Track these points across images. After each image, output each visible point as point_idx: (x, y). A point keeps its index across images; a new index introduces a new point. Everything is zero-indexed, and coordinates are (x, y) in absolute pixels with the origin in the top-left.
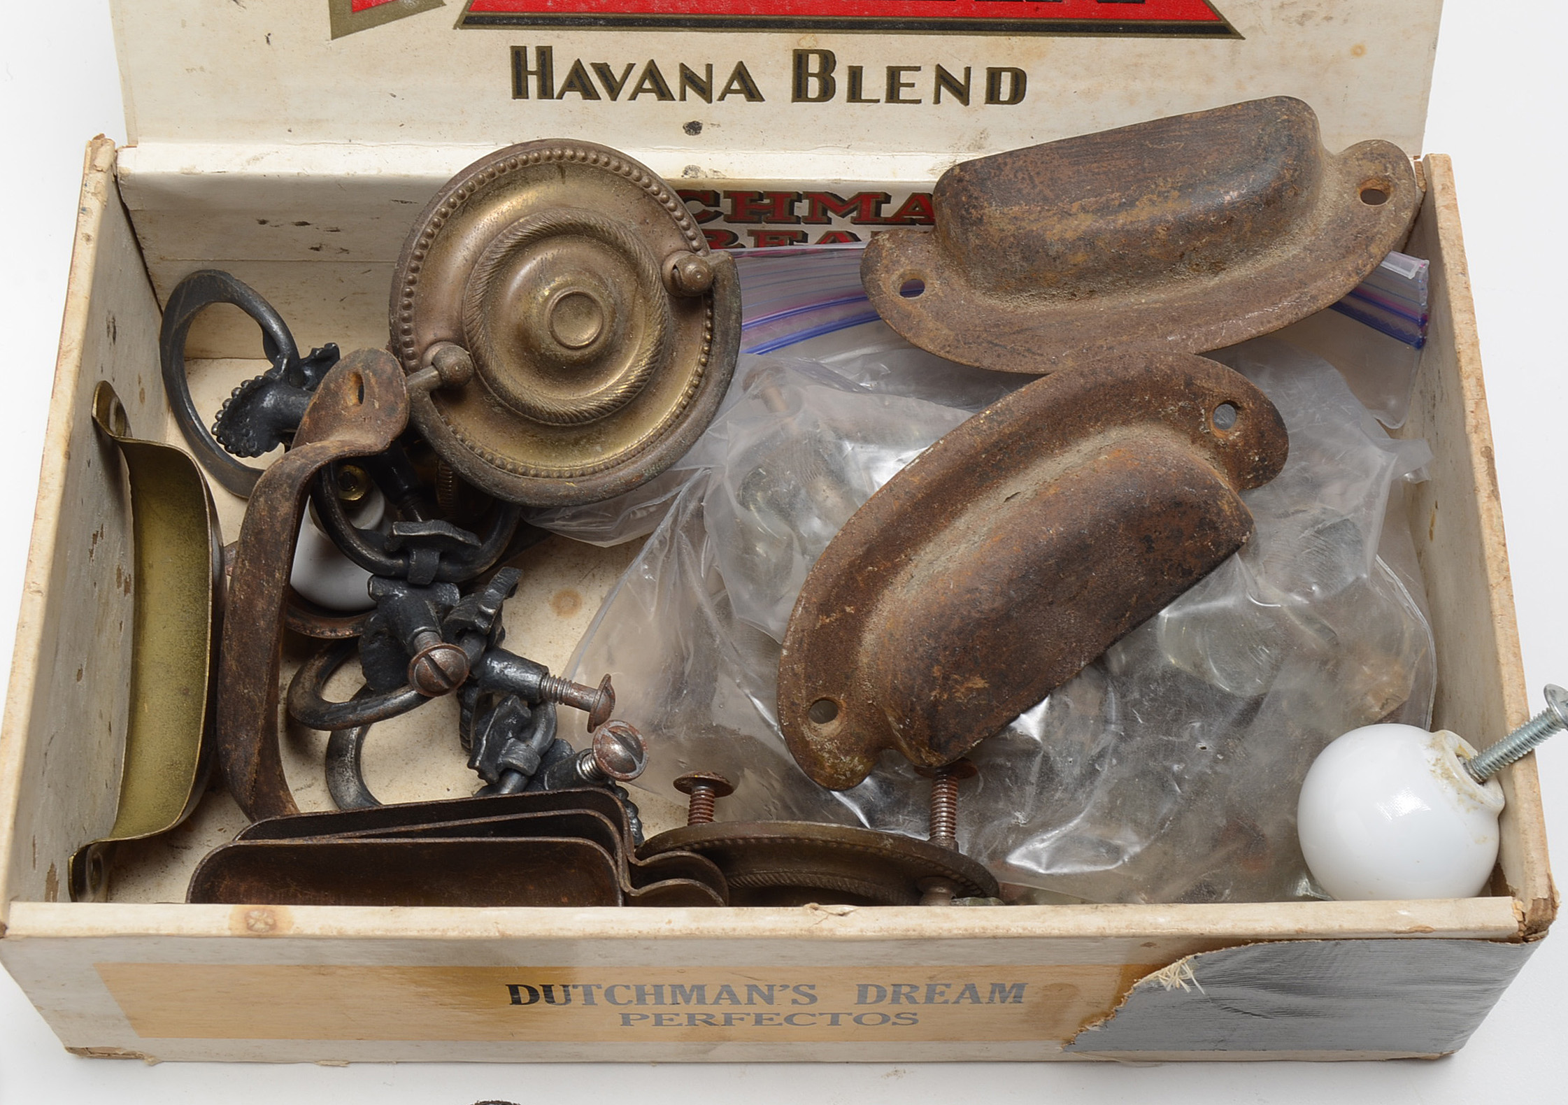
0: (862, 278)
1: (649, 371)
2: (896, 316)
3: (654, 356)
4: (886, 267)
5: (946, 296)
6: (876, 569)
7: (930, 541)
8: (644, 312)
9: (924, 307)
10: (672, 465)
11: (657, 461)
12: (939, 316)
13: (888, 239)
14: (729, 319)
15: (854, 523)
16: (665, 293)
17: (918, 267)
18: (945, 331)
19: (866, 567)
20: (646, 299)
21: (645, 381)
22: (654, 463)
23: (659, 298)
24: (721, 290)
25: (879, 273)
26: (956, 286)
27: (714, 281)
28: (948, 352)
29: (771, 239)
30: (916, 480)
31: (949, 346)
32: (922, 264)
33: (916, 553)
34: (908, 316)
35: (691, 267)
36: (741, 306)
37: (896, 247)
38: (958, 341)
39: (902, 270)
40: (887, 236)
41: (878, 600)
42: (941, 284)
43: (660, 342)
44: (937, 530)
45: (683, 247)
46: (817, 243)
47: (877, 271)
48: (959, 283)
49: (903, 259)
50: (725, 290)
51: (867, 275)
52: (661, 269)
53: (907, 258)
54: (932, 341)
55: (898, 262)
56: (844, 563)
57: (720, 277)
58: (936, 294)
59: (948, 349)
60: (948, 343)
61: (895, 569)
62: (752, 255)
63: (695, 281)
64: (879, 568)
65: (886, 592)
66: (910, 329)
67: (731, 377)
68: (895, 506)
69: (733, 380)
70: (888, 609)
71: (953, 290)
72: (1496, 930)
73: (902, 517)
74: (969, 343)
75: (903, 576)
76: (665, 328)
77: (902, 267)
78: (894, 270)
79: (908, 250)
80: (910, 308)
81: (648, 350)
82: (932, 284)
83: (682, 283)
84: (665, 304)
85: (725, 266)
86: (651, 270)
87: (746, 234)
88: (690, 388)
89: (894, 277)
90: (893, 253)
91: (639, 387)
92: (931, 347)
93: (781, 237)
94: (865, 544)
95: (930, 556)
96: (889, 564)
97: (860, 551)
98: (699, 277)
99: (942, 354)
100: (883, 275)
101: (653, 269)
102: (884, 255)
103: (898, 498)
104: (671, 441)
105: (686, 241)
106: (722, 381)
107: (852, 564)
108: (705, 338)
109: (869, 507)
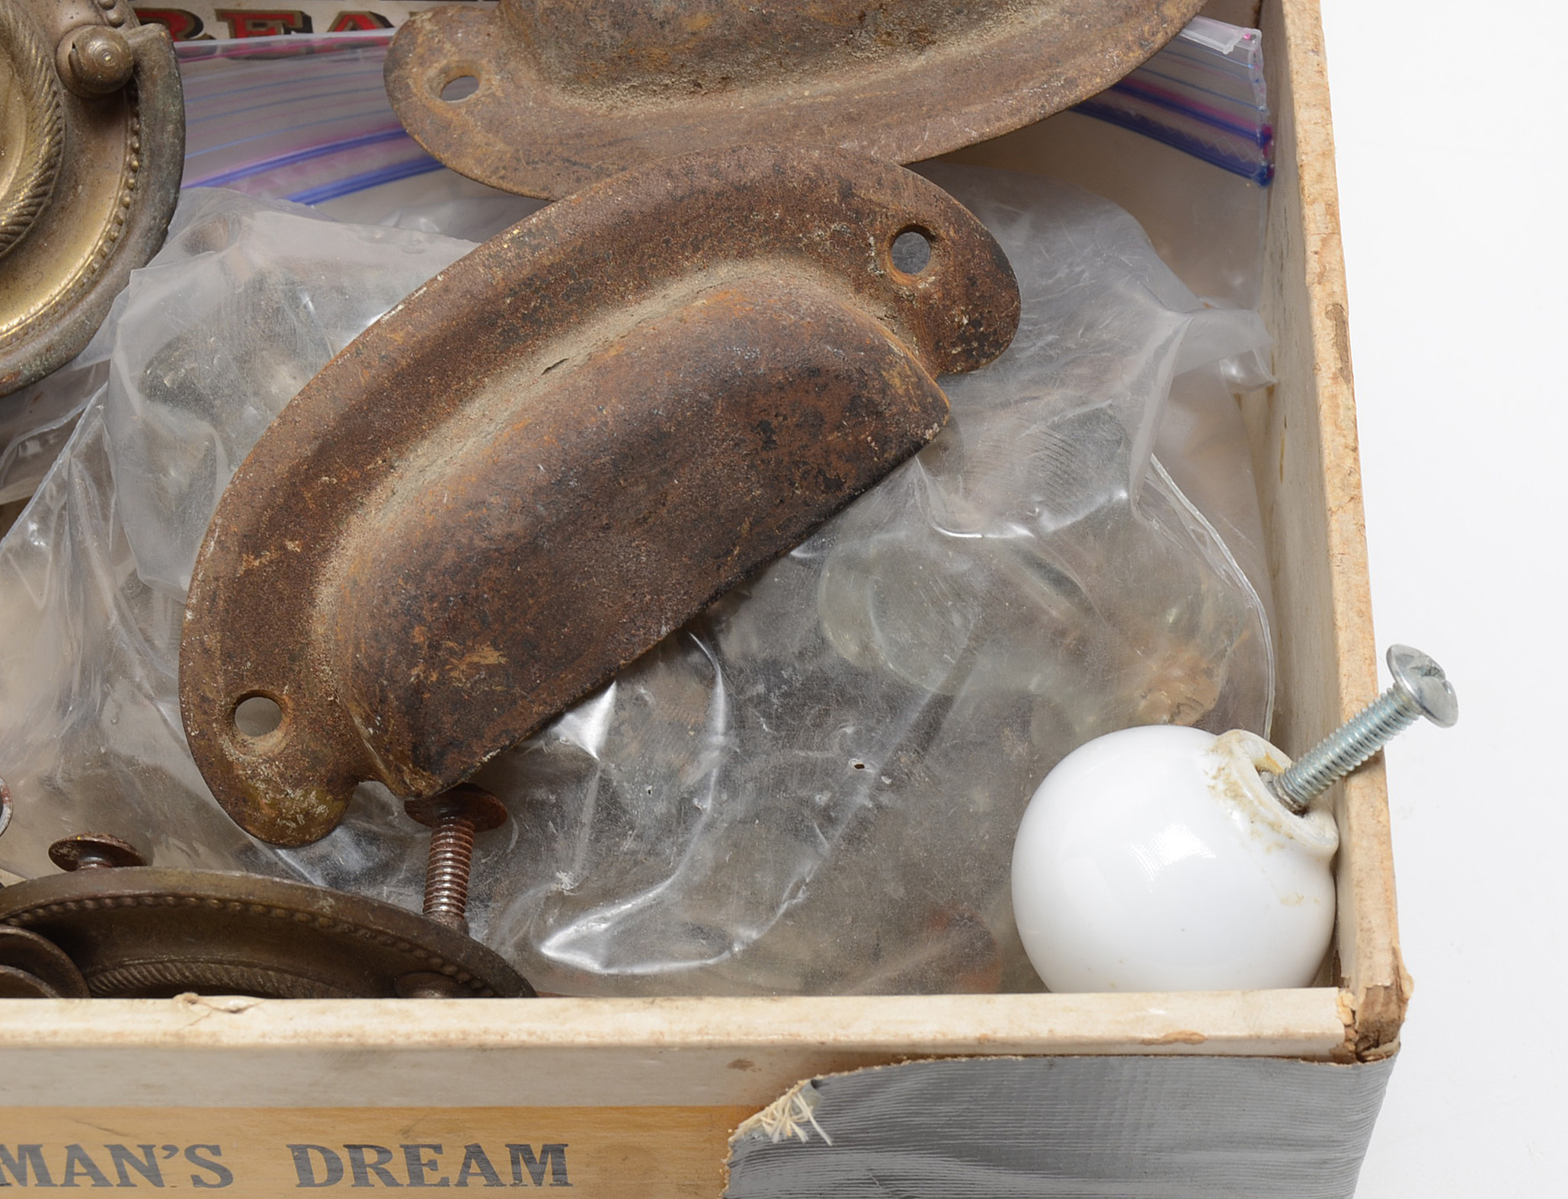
0: (385, 76)
1: (32, 209)
2: (427, 128)
3: (38, 186)
4: (422, 57)
5: (507, 96)
6: (335, 481)
7: (424, 438)
8: (24, 117)
9: (472, 113)
10: (69, 360)
11: (44, 351)
12: (494, 125)
13: (430, 20)
14: (163, 130)
15: (298, 406)
16: (58, 86)
17: (471, 57)
18: (500, 146)
19: (318, 476)
20: (28, 95)
21: (26, 224)
22: (39, 355)
23: (47, 94)
24: (148, 84)
25: (410, 67)
26: (525, 83)
27: (136, 68)
28: (503, 178)
29: (255, 25)
30: (399, 337)
31: (504, 168)
32: (475, 52)
33: (401, 456)
34: (447, 126)
35: (97, 45)
36: (183, 110)
37: (440, 29)
38: (518, 160)
39: (445, 62)
40: (429, 15)
41: (340, 532)
42: (501, 80)
43: (50, 164)
44: (435, 422)
45: (93, 20)
46: (329, 31)
47: (407, 64)
48: (528, 76)
49: (448, 46)
50: (154, 84)
51: (391, 71)
52: (56, 52)
53: (455, 44)
54: (479, 161)
55: (440, 50)
56: (282, 469)
57: (146, 63)
58: (493, 95)
59: (502, 172)
60: (501, 165)
61: (368, 482)
63: (101, 65)
64: (340, 479)
65: (353, 518)
66: (448, 146)
67: (169, 223)
68: (364, 378)
69: (169, 227)
70: (353, 545)
71: (519, 87)
72: (1310, 1038)
73: (375, 397)
74: (533, 162)
75: (380, 493)
76: (59, 143)
77: (445, 56)
78: (432, 62)
79: (457, 33)
80: (450, 115)
81: (30, 175)
82: (488, 80)
83: (81, 69)
84: (58, 106)
85: (155, 46)
86: (33, 51)
87: (214, 18)
88: (105, 242)
89: (432, 72)
90: (433, 38)
91: (17, 234)
92: (477, 172)
93: (270, 23)
94: (316, 438)
95: (422, 461)
96: (356, 474)
97: (308, 450)
98: (107, 58)
99: (494, 181)
100: (414, 70)
101: (37, 48)
102: (420, 41)
103: (370, 366)
104: (67, 322)
105: (97, 10)
106: (151, 229)
107: (294, 472)
108: (130, 165)
109: (323, 380)
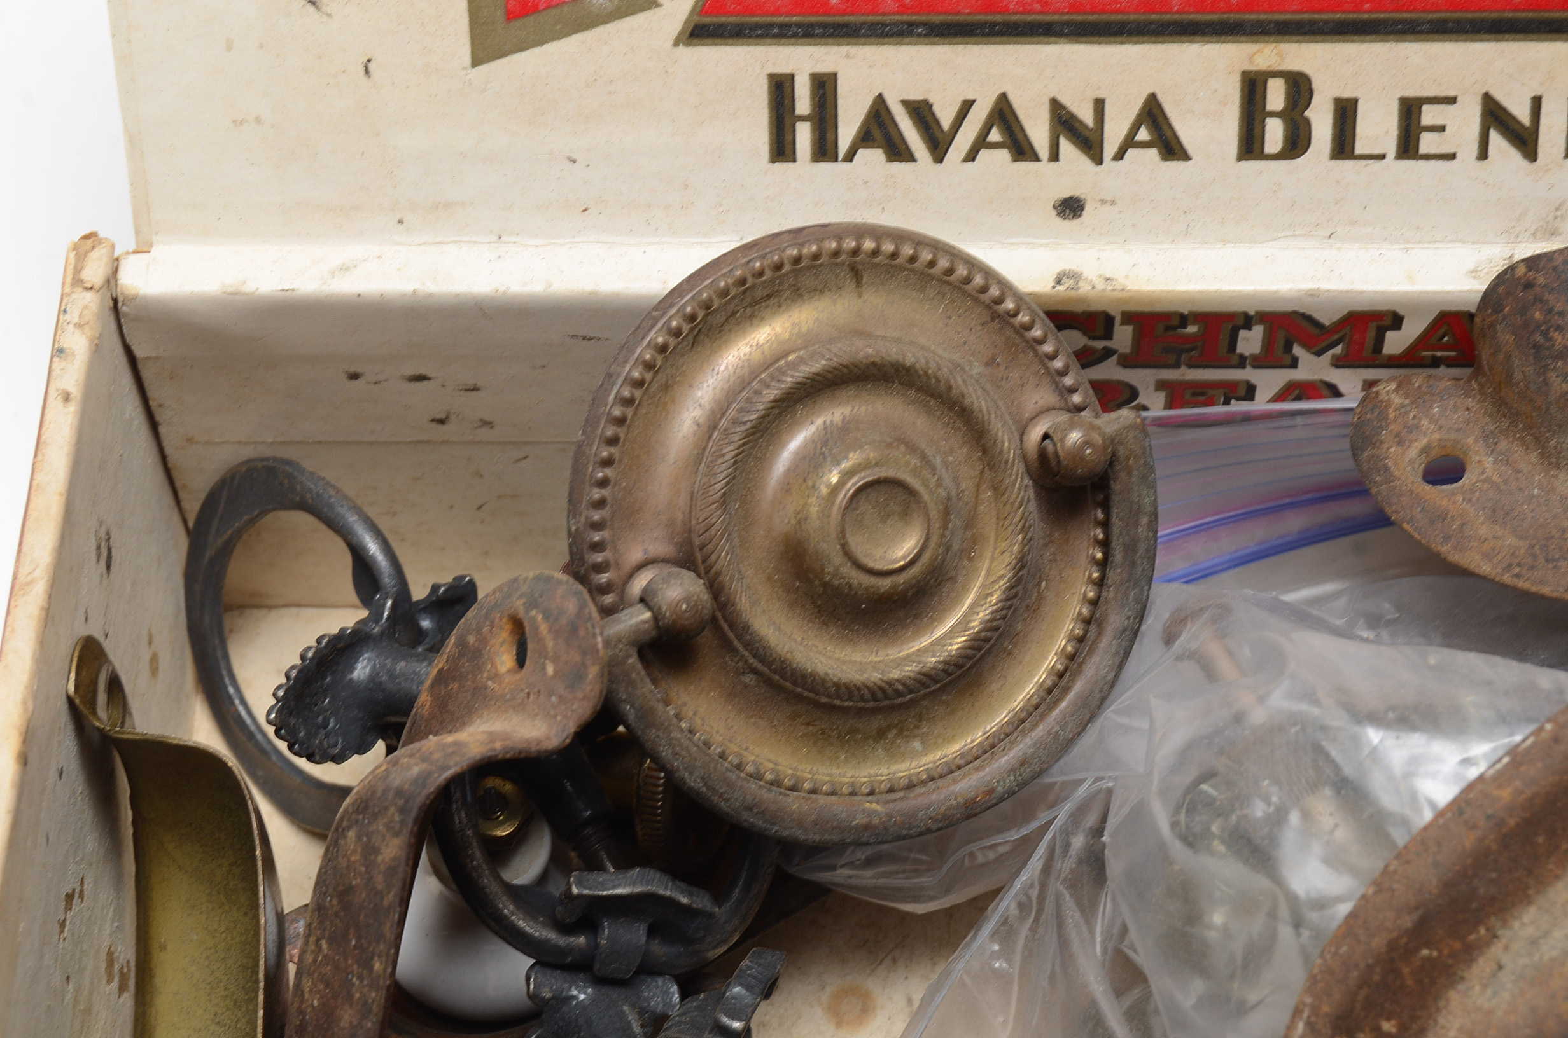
0: (1354, 455)
1: (1004, 612)
2: (1419, 516)
3: (1011, 588)
4: (1398, 435)
5: (1505, 482)
6: (1435, 954)
7: (1530, 903)
8: (994, 513)
9: (1470, 500)
10: (1041, 773)
11: (1018, 765)
12: (1495, 515)
13: (1396, 390)
14: (1137, 524)
15: (1395, 872)
16: (1027, 481)
17: (1453, 436)
18: (1511, 541)
19: (1417, 949)
20: (998, 490)
21: (996, 629)
22: (1013, 770)
23: (1020, 489)
24: (1123, 475)
25: (1386, 446)
26: (1522, 465)
27: (1111, 463)
28: (1518, 576)
29: (1194, 394)
30: (1506, 794)
31: (1519, 565)
32: (1458, 430)
33: (1505, 924)
34: (1443, 516)
35: (1075, 436)
36: (1155, 501)
37: (1413, 403)
38: (1535, 557)
39: (1425, 441)
40: (1393, 386)
41: (1438, 1010)
42: (1495, 462)
43: (1021, 564)
44: (1543, 884)
45: (1057, 405)
46: (1269, 401)
47: (1382, 442)
48: (1526, 460)
49: (1425, 423)
50: (1130, 474)
51: (1363, 451)
52: (1021, 441)
53: (1432, 420)
54: (1487, 557)
55: (1418, 427)
56: (1379, 942)
57: (1122, 452)
58: (1488, 480)
59: (1517, 570)
60: (1517, 561)
61: (1469, 953)
62: (1161, 423)
63: (1082, 458)
64: (1440, 951)
65: (1453, 995)
66: (1447, 538)
67: (1141, 622)
68: (1469, 841)
69: (1143, 628)
70: (1457, 1025)
71: (1518, 471)
73: (1480, 860)
74: (1553, 560)
75: (1482, 966)
76: (1030, 540)
77: (1425, 435)
78: (1411, 442)
79: (1431, 407)
80: (1445, 502)
81: (1002, 577)
82: (1479, 462)
83: (1059, 462)
84: (1029, 501)
85: (1131, 435)
86: (1006, 441)
87: (1152, 388)
88: (1068, 641)
89: (1413, 452)
90: (1407, 413)
91: (987, 640)
92: (1485, 569)
93: (1211, 392)
94: (1417, 908)
95: (1530, 931)
96: (1457, 945)
97: (1408, 922)
98: (1088, 451)
99: (1507, 578)
100: (1393, 450)
101: (1010, 441)
102: (1392, 416)
103: (1474, 827)
104: (1040, 731)
105: (1061, 394)
106: (1124, 630)
107: (1392, 946)
108: (1094, 558)
109: (1423, 842)
